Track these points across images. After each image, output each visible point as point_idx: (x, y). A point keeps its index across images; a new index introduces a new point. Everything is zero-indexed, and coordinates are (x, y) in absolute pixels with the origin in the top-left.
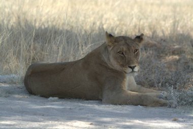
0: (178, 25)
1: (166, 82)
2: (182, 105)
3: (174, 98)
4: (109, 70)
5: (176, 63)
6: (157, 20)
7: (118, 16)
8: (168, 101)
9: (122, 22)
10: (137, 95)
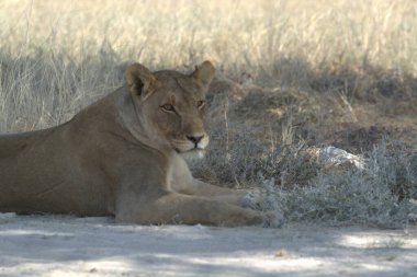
0: (278, 40)
1: (256, 171)
2: (294, 220)
3: (276, 205)
4: (132, 146)
5: (277, 124)
6: (230, 29)
7: (143, 23)
8: (262, 214)
9: (153, 38)
10: (194, 201)
